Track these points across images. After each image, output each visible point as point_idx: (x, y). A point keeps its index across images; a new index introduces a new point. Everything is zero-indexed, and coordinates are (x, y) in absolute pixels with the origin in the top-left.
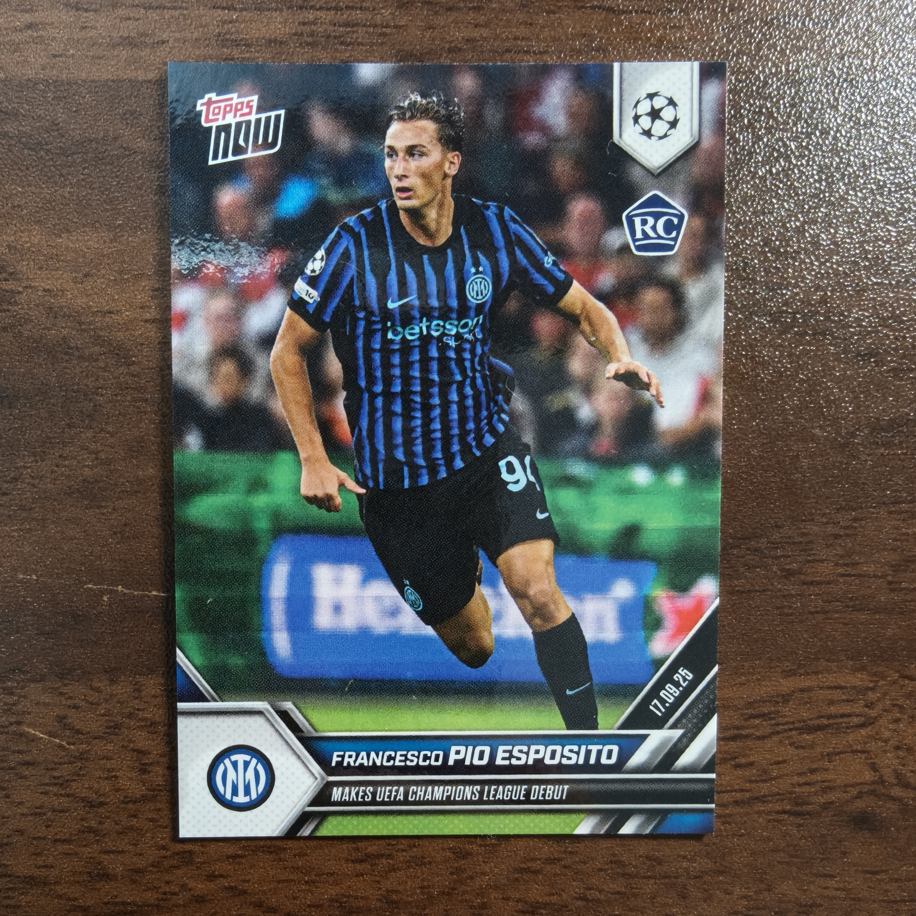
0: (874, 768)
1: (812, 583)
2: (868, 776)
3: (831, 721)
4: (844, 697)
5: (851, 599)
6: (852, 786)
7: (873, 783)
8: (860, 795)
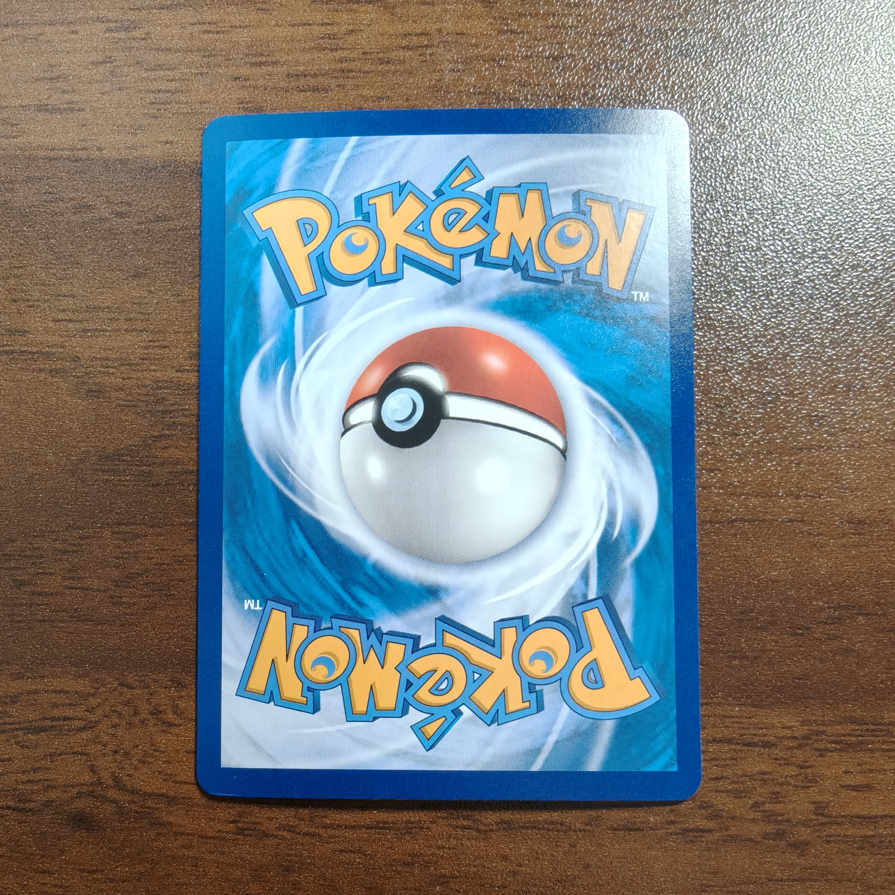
0: (93, 770)
1: (40, 594)
2: (87, 778)
3: (54, 723)
4: (67, 701)
5: (76, 610)
6: (73, 786)
7: (92, 784)
8: (79, 795)
